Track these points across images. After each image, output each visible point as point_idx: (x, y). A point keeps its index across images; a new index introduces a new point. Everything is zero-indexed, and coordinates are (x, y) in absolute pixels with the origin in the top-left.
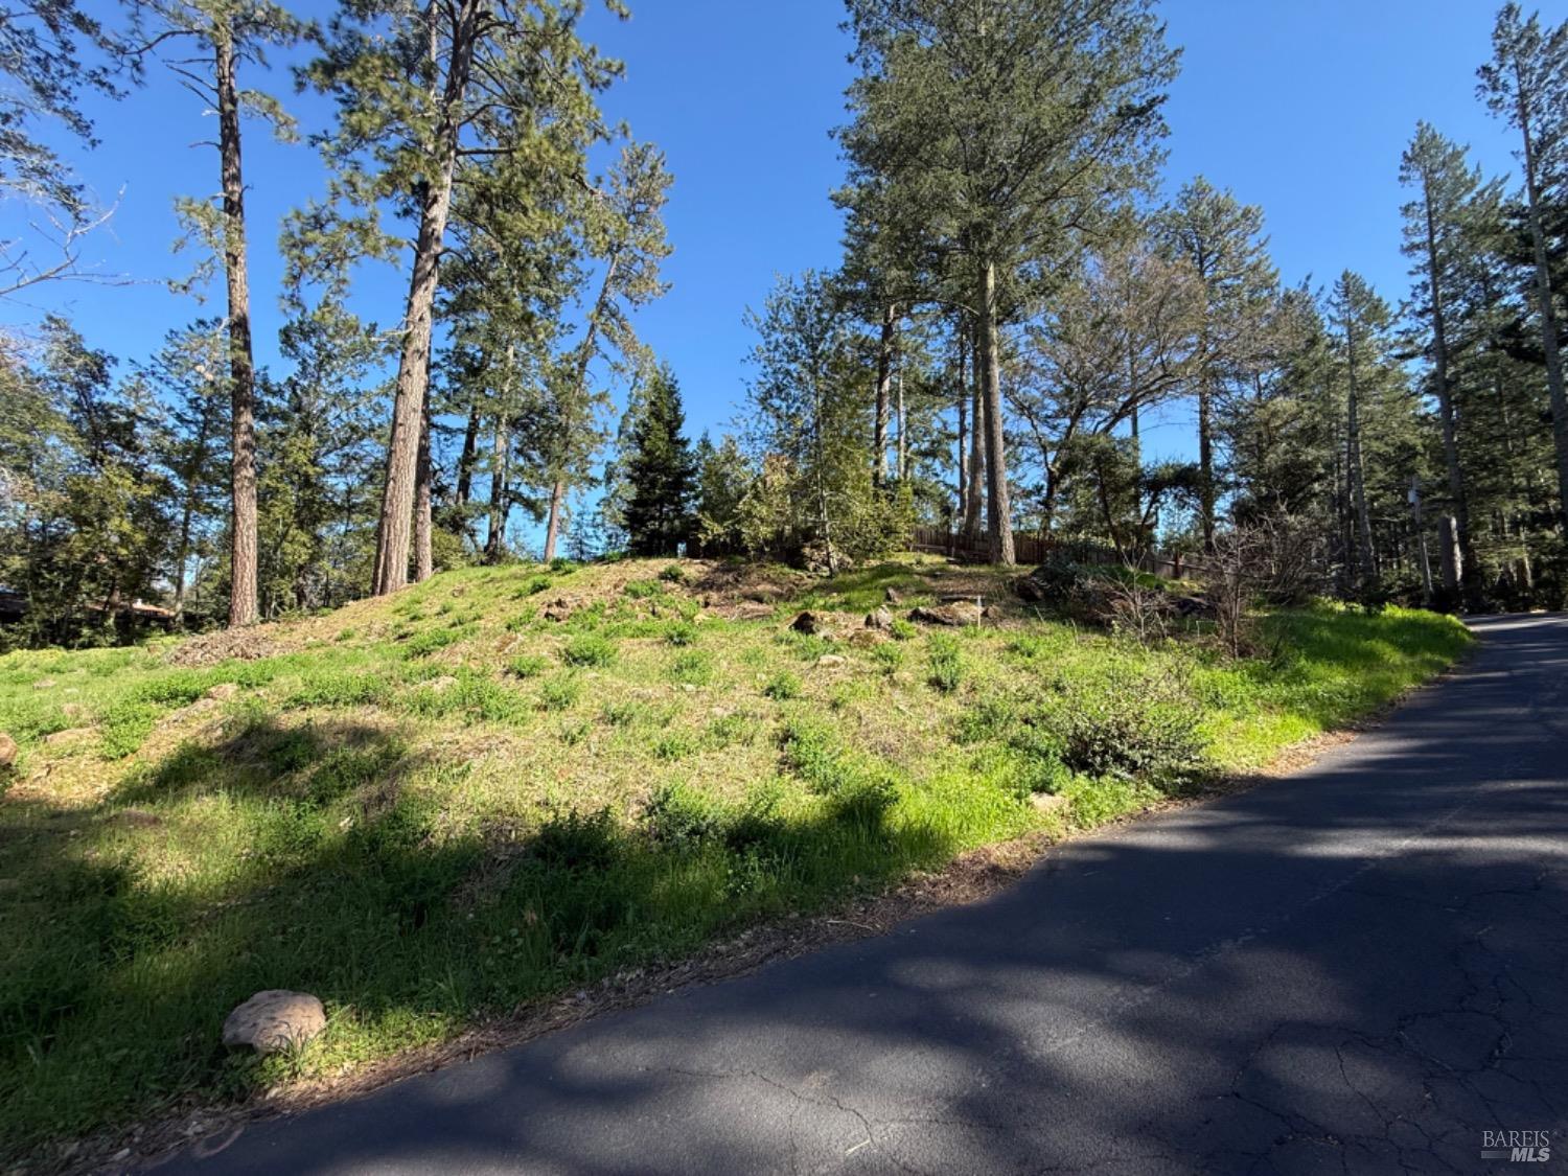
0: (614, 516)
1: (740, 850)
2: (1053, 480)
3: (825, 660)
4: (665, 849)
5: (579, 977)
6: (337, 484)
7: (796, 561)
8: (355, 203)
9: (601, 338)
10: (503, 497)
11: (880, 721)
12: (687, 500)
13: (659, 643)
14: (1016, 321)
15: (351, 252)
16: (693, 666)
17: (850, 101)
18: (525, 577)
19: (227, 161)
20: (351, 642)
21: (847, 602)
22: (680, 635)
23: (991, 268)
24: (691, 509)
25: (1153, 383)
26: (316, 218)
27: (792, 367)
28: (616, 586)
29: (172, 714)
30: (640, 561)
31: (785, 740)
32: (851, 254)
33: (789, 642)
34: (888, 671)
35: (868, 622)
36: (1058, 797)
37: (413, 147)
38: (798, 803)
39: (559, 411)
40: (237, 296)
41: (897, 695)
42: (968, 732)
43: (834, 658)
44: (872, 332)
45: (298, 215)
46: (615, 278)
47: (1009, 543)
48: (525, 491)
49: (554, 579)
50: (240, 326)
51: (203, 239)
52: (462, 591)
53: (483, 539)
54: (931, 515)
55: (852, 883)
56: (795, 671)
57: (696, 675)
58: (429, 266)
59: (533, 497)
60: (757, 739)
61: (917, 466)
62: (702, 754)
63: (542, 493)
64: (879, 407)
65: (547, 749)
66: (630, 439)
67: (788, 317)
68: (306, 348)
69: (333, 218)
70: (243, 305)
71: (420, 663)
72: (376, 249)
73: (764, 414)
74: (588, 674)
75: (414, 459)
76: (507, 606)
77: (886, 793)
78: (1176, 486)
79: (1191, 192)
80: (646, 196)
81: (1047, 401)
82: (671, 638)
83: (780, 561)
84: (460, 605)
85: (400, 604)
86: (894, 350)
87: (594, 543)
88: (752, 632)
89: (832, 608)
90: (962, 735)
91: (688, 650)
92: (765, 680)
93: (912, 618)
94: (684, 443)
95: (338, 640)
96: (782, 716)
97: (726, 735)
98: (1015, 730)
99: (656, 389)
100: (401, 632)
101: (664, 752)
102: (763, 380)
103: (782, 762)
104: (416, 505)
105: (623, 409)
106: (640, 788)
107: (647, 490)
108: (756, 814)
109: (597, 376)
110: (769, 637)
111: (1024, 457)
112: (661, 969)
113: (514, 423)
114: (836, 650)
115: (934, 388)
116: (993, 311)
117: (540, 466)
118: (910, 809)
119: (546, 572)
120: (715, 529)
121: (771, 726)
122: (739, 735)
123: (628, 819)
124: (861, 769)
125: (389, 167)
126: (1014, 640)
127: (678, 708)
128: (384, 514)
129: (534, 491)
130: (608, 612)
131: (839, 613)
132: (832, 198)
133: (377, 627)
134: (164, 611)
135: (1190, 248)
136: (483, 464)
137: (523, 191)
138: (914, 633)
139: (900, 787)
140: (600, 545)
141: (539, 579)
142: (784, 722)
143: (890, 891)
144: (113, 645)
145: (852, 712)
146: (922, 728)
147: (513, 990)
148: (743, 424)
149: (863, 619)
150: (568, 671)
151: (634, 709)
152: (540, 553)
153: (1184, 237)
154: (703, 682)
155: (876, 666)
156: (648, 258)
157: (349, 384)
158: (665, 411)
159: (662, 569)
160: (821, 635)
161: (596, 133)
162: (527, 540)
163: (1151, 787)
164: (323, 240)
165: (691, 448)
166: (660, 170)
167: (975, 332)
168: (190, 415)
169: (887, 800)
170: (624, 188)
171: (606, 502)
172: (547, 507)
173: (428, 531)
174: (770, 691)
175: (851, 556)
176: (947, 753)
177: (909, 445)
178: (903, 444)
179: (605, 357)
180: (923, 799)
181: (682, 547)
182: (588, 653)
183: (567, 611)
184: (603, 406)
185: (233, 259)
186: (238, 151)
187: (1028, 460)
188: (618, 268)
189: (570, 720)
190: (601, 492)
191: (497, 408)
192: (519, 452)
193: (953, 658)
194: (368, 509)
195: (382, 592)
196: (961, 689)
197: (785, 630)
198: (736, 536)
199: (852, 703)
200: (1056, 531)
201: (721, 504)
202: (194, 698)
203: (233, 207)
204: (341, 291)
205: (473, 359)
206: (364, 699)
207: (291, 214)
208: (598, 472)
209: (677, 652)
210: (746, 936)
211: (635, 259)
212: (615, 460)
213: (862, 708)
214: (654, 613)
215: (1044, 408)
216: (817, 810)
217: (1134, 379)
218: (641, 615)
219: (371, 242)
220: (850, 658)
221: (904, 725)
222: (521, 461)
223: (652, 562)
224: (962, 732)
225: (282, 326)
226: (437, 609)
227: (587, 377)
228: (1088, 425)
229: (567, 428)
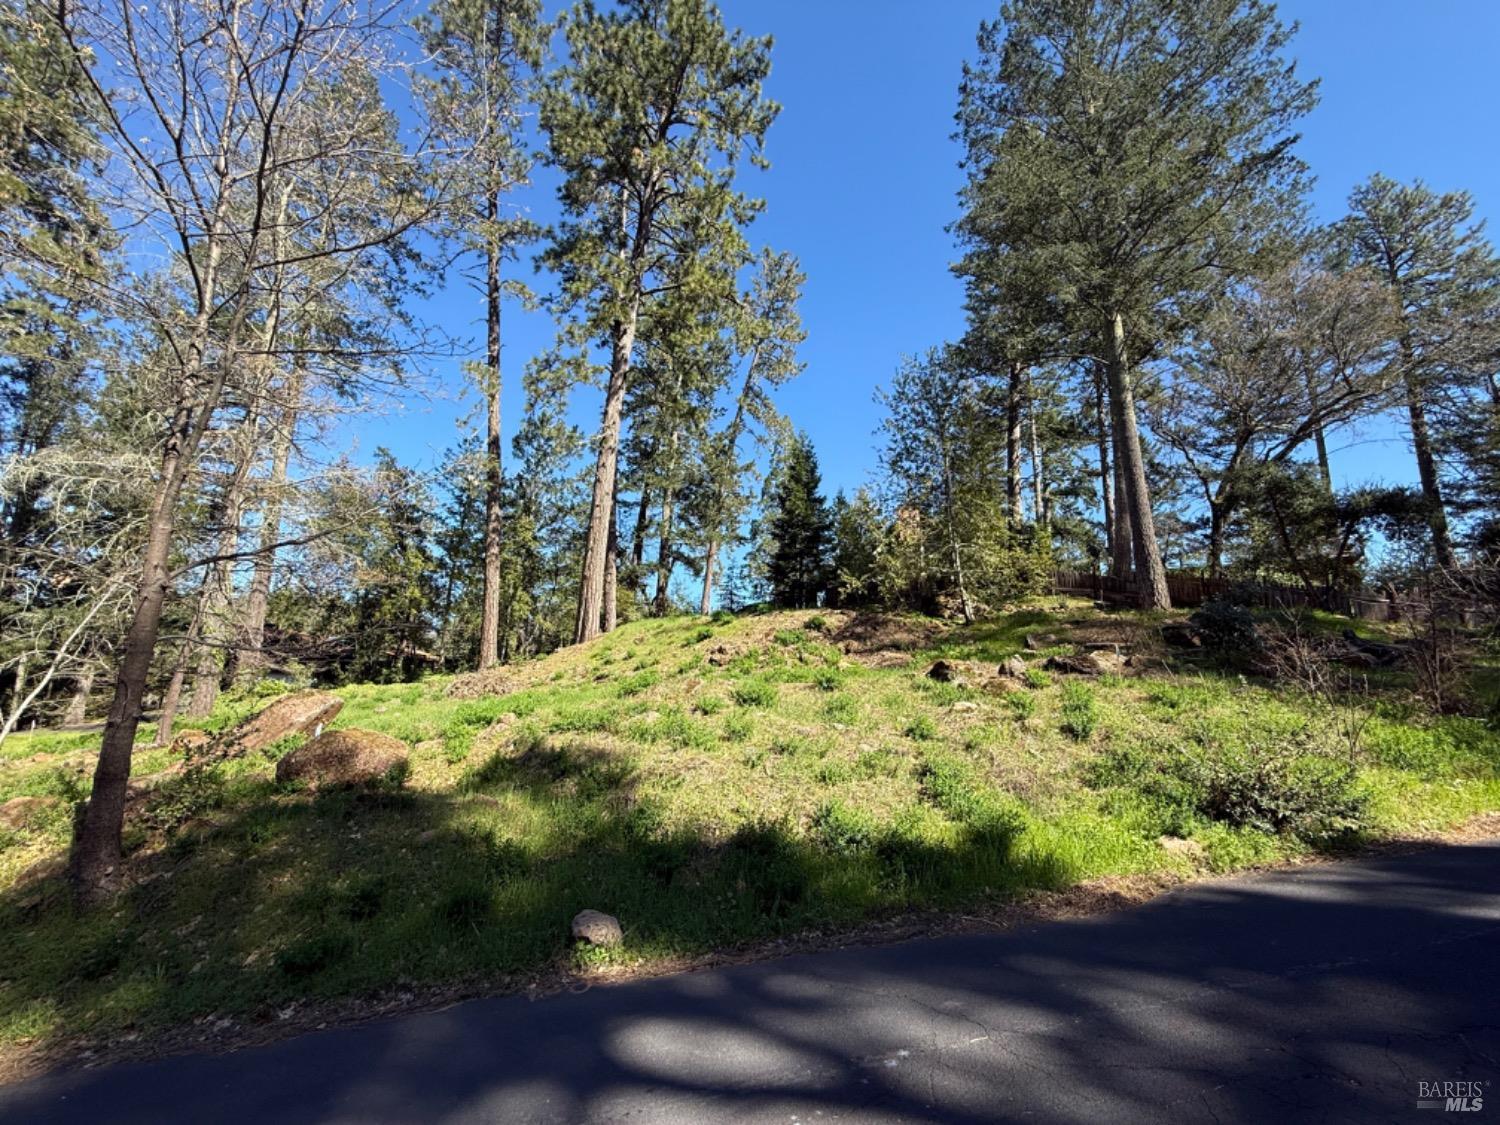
0: (759, 568)
1: (889, 858)
2: (1220, 512)
3: (959, 706)
4: (830, 852)
5: (776, 930)
6: (548, 552)
7: (933, 610)
8: (572, 345)
9: (746, 416)
10: (668, 556)
11: (1012, 763)
12: (824, 552)
13: (812, 688)
14: (1155, 357)
15: (569, 382)
16: (842, 708)
17: (962, 199)
18: (688, 629)
19: (491, 330)
20: (563, 682)
21: (983, 651)
22: (829, 681)
23: (1119, 318)
24: (829, 560)
25: (1337, 401)
26: (547, 361)
27: (920, 431)
28: (767, 635)
29: (482, 733)
30: (787, 612)
31: (924, 774)
32: (973, 316)
33: (927, 689)
34: (1020, 718)
35: (1002, 671)
36: (1190, 841)
37: (609, 299)
38: (936, 828)
39: (713, 480)
40: (494, 422)
41: (1029, 740)
42: (1099, 777)
43: (968, 704)
44: (999, 383)
45: (536, 361)
46: (758, 365)
47: (1162, 586)
48: (685, 550)
49: (715, 629)
50: (494, 444)
51: (477, 387)
52: (642, 640)
53: (652, 592)
54: (1077, 554)
55: (983, 891)
56: (931, 713)
57: (845, 716)
58: (619, 382)
59: (692, 556)
60: (900, 773)
61: (1057, 506)
62: (854, 782)
63: (699, 553)
64: (1011, 453)
65: (734, 771)
66: (773, 499)
67: (913, 390)
68: (529, 450)
69: (557, 358)
70: (497, 428)
71: (631, 701)
72: (586, 377)
73: (895, 477)
74: (756, 713)
75: (606, 532)
76: (678, 652)
77: (1016, 823)
78: (1378, 514)
79: (1367, 192)
80: (784, 295)
81: (1205, 430)
82: (821, 683)
83: (916, 610)
84: (641, 651)
85: (595, 651)
86: (1023, 399)
87: (743, 593)
88: (892, 680)
89: (968, 657)
90: (1094, 779)
91: (836, 694)
92: (905, 722)
93: (1046, 668)
94: (821, 501)
95: (553, 680)
96: (921, 754)
97: (872, 767)
98: (1150, 776)
99: (795, 456)
100: (598, 674)
101: (824, 778)
102: (893, 446)
103: (922, 793)
104: (607, 568)
105: (766, 472)
106: (807, 805)
107: (787, 545)
108: (901, 831)
109: (745, 450)
110: (907, 683)
111: (1184, 488)
112: (833, 933)
113: (677, 495)
114: (970, 698)
115: (1069, 432)
116: (1124, 357)
117: (697, 529)
118: (1035, 839)
119: (708, 624)
120: (853, 583)
121: (911, 762)
122: (884, 768)
123: (799, 830)
124: (995, 802)
125: (593, 315)
126: (1156, 691)
127: (831, 744)
128: (584, 577)
129: (693, 550)
130: (761, 658)
131: (974, 662)
132: (952, 270)
133: (580, 669)
134: (430, 656)
135: (1375, 249)
136: (652, 531)
137: (689, 315)
138: (1049, 682)
139: (1027, 817)
140: (747, 594)
141: (703, 629)
142: (922, 760)
143: (1018, 902)
144: (403, 681)
145: (983, 753)
146: (1053, 771)
147: (734, 931)
148: (876, 488)
149: (997, 668)
150: (741, 711)
151: (797, 743)
152: (697, 604)
153: (1363, 239)
154: (851, 722)
155: (1009, 713)
156: (786, 346)
157: (557, 474)
158: (803, 472)
159: (806, 619)
160: (956, 683)
161: (745, 259)
162: (687, 592)
163: (1297, 841)
164: (551, 376)
165: (827, 505)
166: (795, 271)
167: (1108, 377)
168: (456, 507)
169: (1014, 829)
170: (764, 292)
171: (752, 556)
172: (704, 564)
173: (613, 590)
174: (910, 732)
175: (987, 603)
176: (1079, 795)
177: (1046, 486)
178: (1039, 487)
179: (751, 432)
180: (1053, 834)
181: (821, 595)
182: (754, 696)
183: (727, 657)
184: (749, 474)
185: (493, 396)
186: (498, 321)
187: (1189, 491)
188: (761, 357)
189: (750, 749)
190: (748, 548)
191: (664, 484)
192: (681, 517)
193: (1086, 707)
194: (569, 571)
195: (581, 641)
196: (1095, 736)
197: (922, 677)
198: (872, 587)
199: (984, 746)
200: (1227, 567)
201: (858, 558)
202: (489, 723)
203: (494, 361)
204: (561, 411)
205: (647, 444)
206: (601, 727)
207: (531, 361)
208: (744, 531)
209: (828, 696)
210: (897, 919)
211: (775, 347)
212: (759, 518)
213: (994, 749)
214: (801, 659)
215: (1203, 436)
216: (954, 834)
217: (1314, 397)
218: (790, 661)
219: (583, 372)
220: (984, 705)
221: (1035, 766)
222: (683, 526)
223: (798, 613)
224: (1093, 777)
225: (514, 435)
226: (624, 655)
227: (736, 450)
228: (1259, 450)
229: (720, 495)
